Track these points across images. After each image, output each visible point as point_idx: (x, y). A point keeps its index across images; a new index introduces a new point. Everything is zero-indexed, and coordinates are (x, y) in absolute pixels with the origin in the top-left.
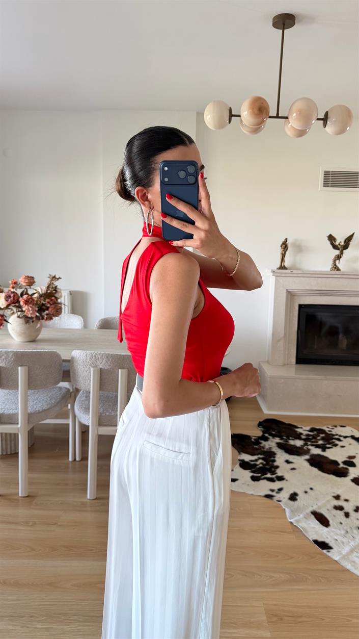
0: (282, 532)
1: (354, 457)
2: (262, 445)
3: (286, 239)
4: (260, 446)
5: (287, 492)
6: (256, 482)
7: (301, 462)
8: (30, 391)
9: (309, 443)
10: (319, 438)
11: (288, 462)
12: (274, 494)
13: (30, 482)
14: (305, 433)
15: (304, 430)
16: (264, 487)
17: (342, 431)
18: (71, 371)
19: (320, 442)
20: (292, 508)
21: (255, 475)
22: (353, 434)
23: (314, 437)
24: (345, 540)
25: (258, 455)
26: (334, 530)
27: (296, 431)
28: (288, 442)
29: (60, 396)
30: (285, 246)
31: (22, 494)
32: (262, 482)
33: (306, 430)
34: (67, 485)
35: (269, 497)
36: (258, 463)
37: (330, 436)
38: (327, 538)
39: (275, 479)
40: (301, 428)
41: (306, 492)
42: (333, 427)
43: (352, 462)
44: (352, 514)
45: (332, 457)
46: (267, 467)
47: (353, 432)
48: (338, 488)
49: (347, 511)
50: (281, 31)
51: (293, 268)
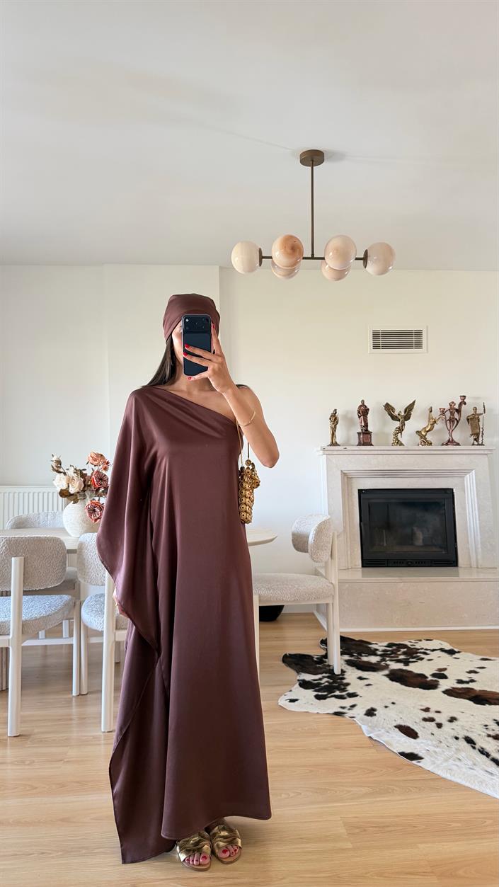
0: (357, 747)
1: (445, 669)
2: (326, 664)
3: (336, 410)
4: (323, 665)
5: (363, 708)
6: (322, 701)
7: (378, 678)
9: (388, 659)
10: (399, 653)
11: (361, 678)
12: (345, 711)
13: (21, 720)
14: (381, 649)
15: (380, 646)
16: (333, 704)
17: (428, 645)
19: (402, 657)
20: (370, 724)
21: (320, 693)
22: (442, 647)
23: (394, 652)
24: (437, 750)
25: (322, 674)
26: (425, 741)
27: (370, 648)
28: (359, 658)
30: (334, 418)
31: (11, 731)
32: (328, 699)
33: (382, 646)
34: (71, 719)
35: (337, 714)
36: (323, 681)
37: (415, 650)
38: (416, 749)
39: (346, 696)
40: (376, 644)
41: (386, 707)
42: (417, 641)
43: (443, 674)
44: (447, 726)
45: (417, 671)
47: (442, 644)
48: (427, 701)
49: (440, 722)
50: (310, 168)
51: (347, 443)
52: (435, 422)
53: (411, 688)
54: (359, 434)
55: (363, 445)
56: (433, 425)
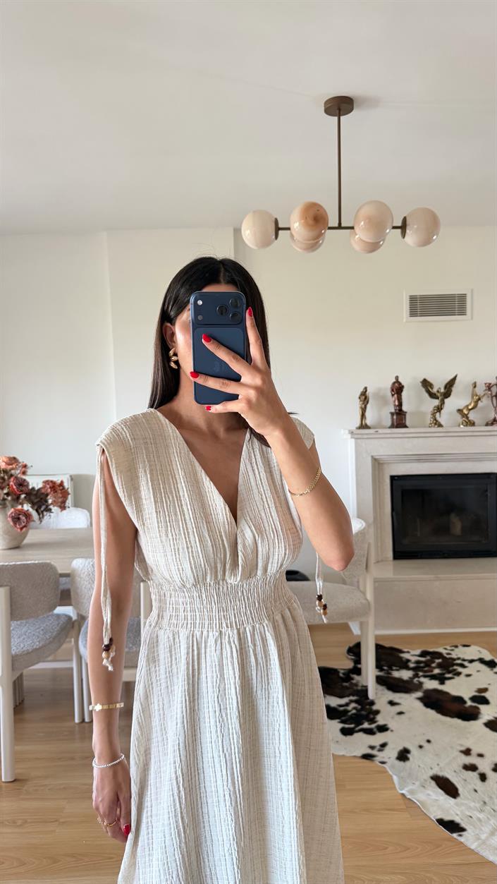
0: (389, 810)
1: (485, 690)
2: (354, 682)
3: (366, 388)
4: (352, 683)
5: (394, 749)
6: (349, 737)
7: (410, 701)
8: (15, 622)
9: (421, 674)
10: (434, 665)
11: (392, 703)
12: (374, 752)
14: (414, 659)
15: (412, 655)
16: (361, 743)
17: (465, 653)
18: (72, 591)
19: (437, 671)
21: (347, 726)
22: (482, 657)
23: (428, 664)
24: (481, 816)
25: (348, 696)
26: (465, 801)
27: (401, 658)
28: (390, 674)
29: (58, 628)
30: (364, 397)
31: (5, 778)
32: (356, 735)
33: (416, 655)
34: (73, 759)
35: (367, 757)
36: (349, 708)
37: (450, 660)
38: (457, 815)
39: (375, 730)
40: (408, 652)
41: (421, 747)
42: (453, 648)
43: (484, 698)
44: (491, 775)
45: (454, 692)
46: (363, 713)
47: (480, 653)
48: (467, 738)
49: (482, 772)
50: (336, 118)
51: (378, 426)
52: (479, 399)
53: (448, 719)
54: (392, 414)
55: (397, 427)
56: (476, 403)
